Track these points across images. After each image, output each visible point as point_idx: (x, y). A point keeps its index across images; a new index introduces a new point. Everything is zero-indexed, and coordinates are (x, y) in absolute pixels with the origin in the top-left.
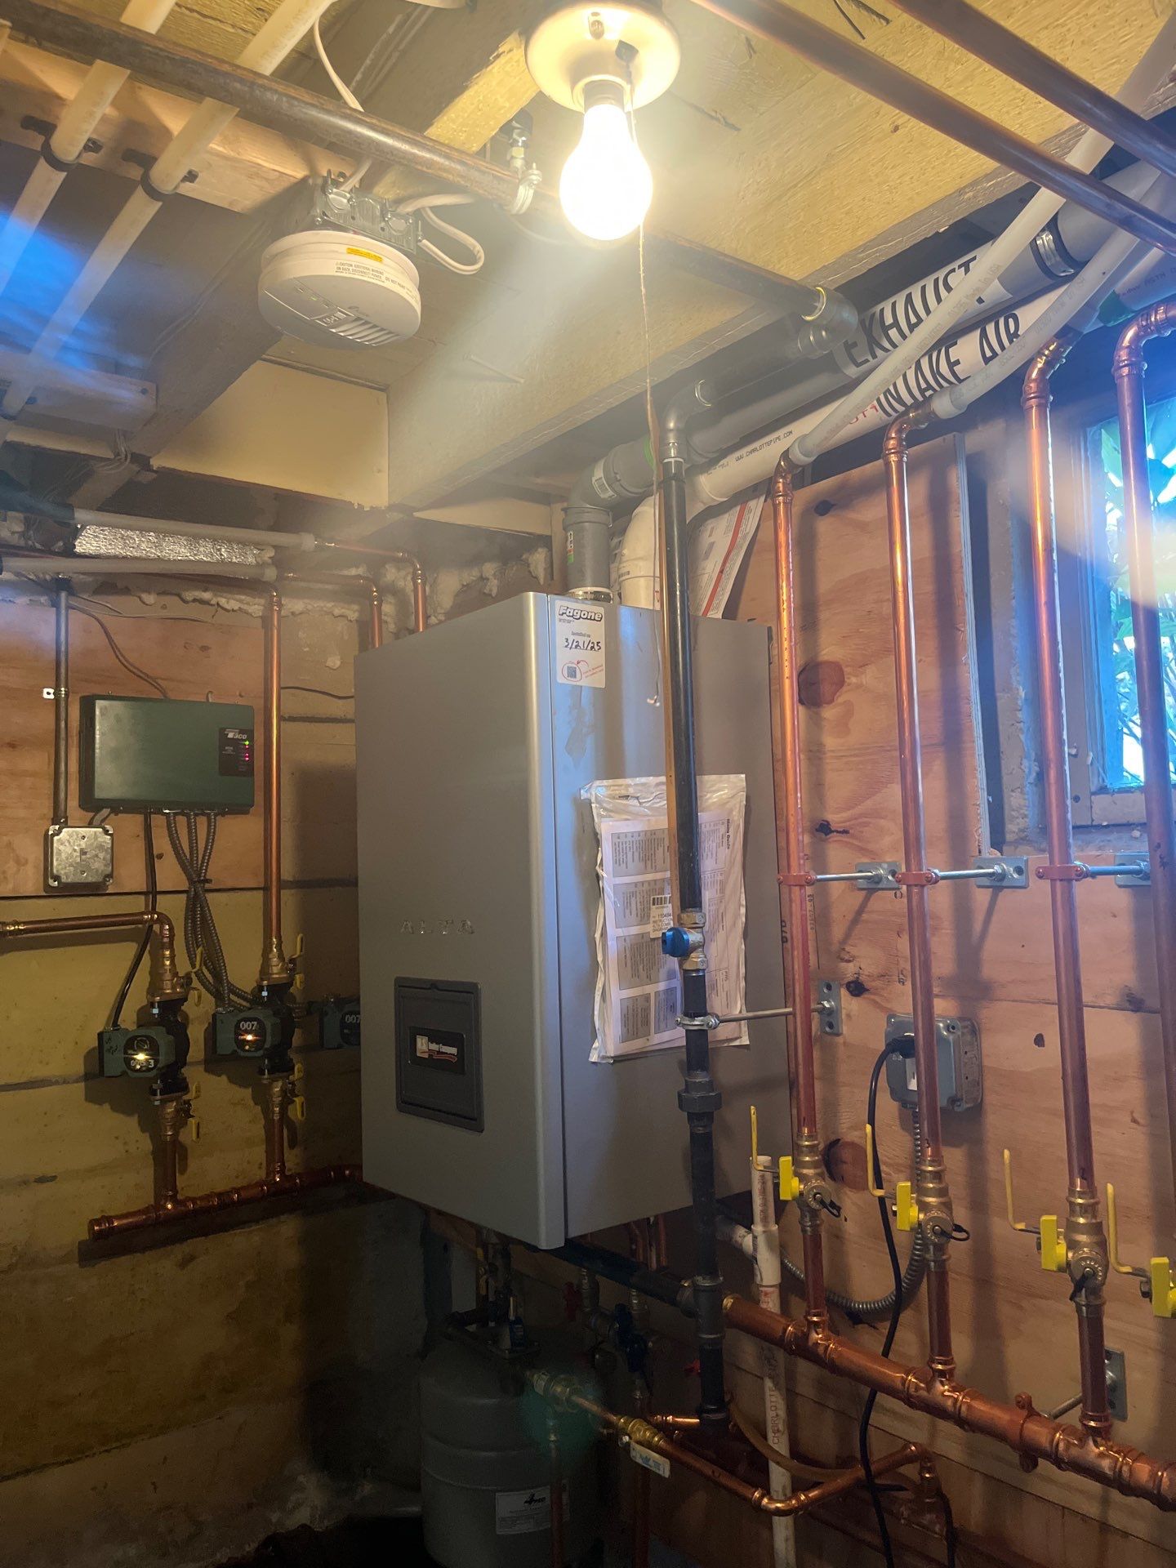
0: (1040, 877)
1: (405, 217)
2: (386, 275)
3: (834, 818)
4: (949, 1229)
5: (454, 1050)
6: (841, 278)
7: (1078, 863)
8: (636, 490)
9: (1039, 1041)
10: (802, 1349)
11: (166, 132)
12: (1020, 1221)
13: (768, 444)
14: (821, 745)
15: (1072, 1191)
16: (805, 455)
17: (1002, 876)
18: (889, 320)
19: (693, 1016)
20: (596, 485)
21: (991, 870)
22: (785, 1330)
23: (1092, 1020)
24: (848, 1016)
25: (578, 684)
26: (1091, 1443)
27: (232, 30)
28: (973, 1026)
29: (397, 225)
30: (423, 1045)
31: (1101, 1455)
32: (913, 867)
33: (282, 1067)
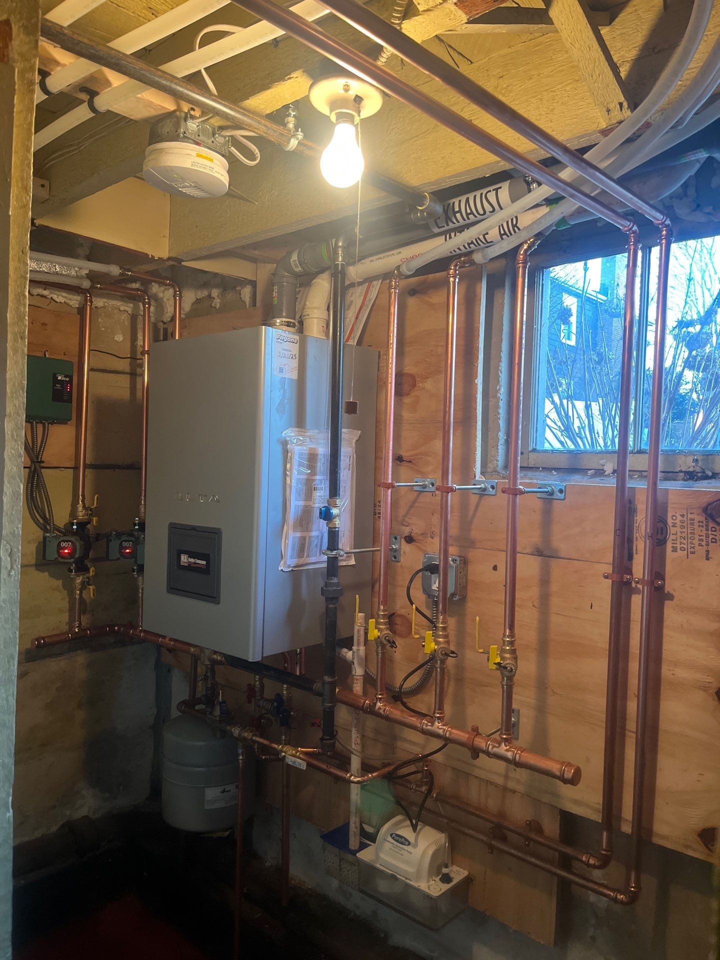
0: (503, 492)
1: (225, 137)
2: (215, 169)
3: (405, 454)
4: (448, 652)
5: (204, 563)
6: (435, 188)
7: (521, 487)
8: (314, 270)
9: (495, 568)
10: (371, 711)
11: (108, 83)
12: (481, 649)
13: (388, 256)
14: (401, 416)
15: (504, 635)
16: (407, 270)
17: (485, 489)
18: (457, 209)
19: (332, 550)
20: (292, 264)
21: (479, 486)
22: (365, 702)
23: (521, 560)
24: (404, 552)
25: (284, 376)
26: (503, 744)
27: (133, 15)
28: (465, 560)
29: (220, 139)
30: (184, 559)
31: (507, 750)
32: (445, 483)
33: (82, 568)
